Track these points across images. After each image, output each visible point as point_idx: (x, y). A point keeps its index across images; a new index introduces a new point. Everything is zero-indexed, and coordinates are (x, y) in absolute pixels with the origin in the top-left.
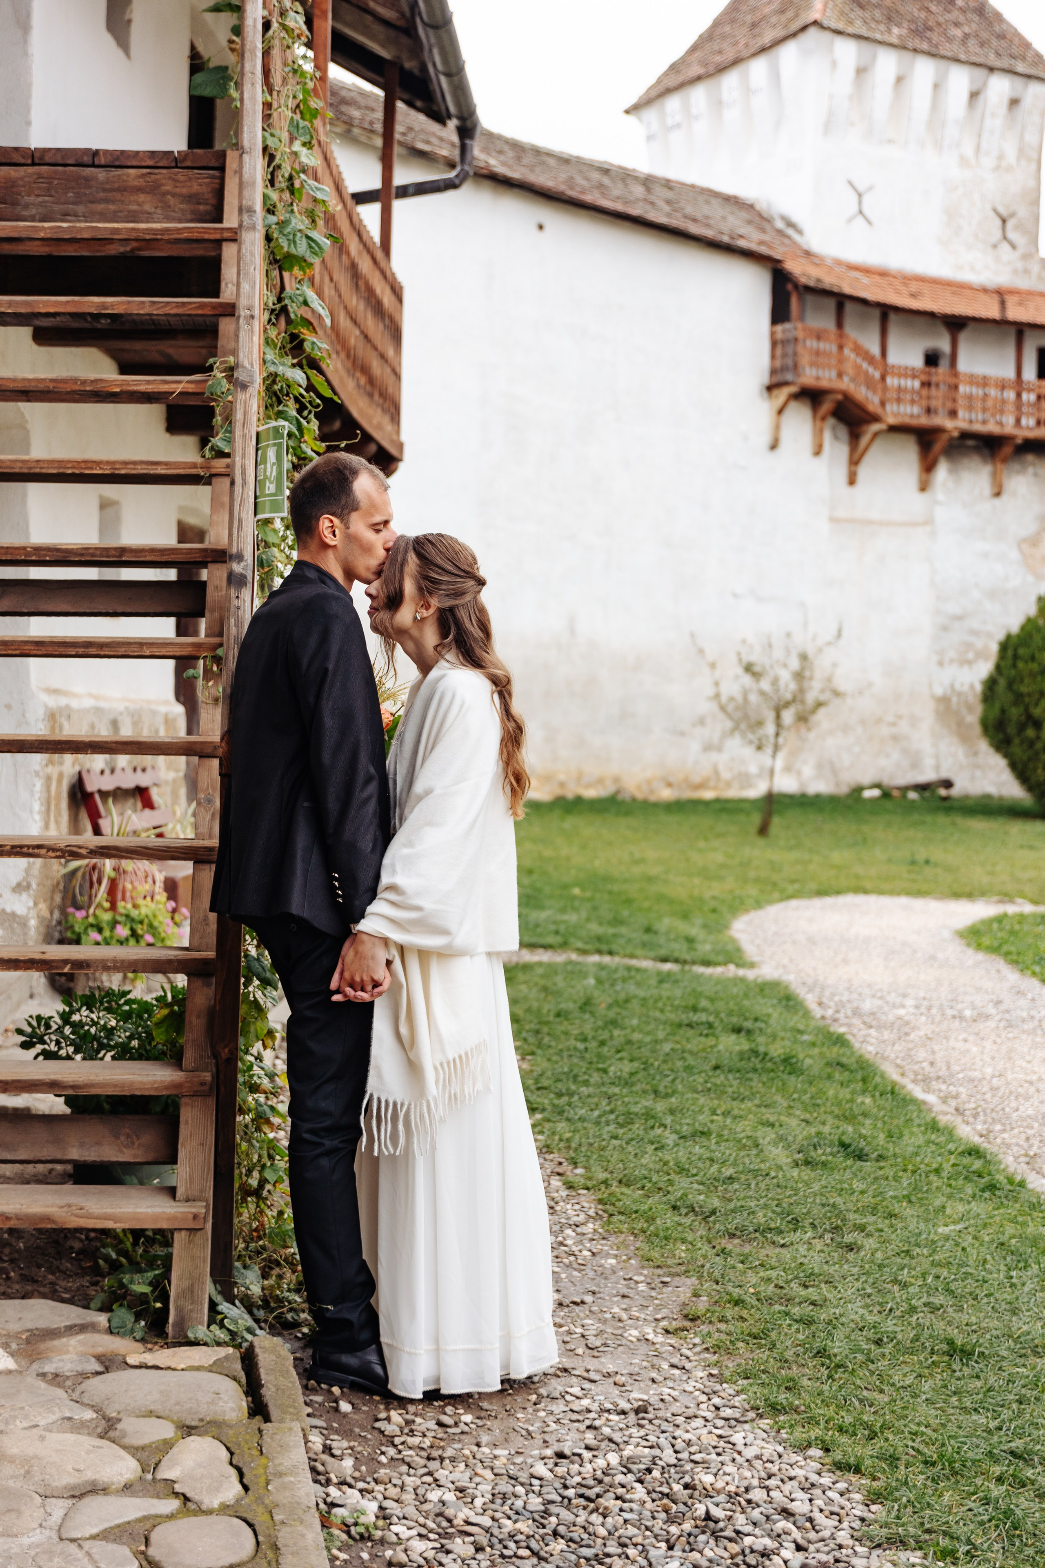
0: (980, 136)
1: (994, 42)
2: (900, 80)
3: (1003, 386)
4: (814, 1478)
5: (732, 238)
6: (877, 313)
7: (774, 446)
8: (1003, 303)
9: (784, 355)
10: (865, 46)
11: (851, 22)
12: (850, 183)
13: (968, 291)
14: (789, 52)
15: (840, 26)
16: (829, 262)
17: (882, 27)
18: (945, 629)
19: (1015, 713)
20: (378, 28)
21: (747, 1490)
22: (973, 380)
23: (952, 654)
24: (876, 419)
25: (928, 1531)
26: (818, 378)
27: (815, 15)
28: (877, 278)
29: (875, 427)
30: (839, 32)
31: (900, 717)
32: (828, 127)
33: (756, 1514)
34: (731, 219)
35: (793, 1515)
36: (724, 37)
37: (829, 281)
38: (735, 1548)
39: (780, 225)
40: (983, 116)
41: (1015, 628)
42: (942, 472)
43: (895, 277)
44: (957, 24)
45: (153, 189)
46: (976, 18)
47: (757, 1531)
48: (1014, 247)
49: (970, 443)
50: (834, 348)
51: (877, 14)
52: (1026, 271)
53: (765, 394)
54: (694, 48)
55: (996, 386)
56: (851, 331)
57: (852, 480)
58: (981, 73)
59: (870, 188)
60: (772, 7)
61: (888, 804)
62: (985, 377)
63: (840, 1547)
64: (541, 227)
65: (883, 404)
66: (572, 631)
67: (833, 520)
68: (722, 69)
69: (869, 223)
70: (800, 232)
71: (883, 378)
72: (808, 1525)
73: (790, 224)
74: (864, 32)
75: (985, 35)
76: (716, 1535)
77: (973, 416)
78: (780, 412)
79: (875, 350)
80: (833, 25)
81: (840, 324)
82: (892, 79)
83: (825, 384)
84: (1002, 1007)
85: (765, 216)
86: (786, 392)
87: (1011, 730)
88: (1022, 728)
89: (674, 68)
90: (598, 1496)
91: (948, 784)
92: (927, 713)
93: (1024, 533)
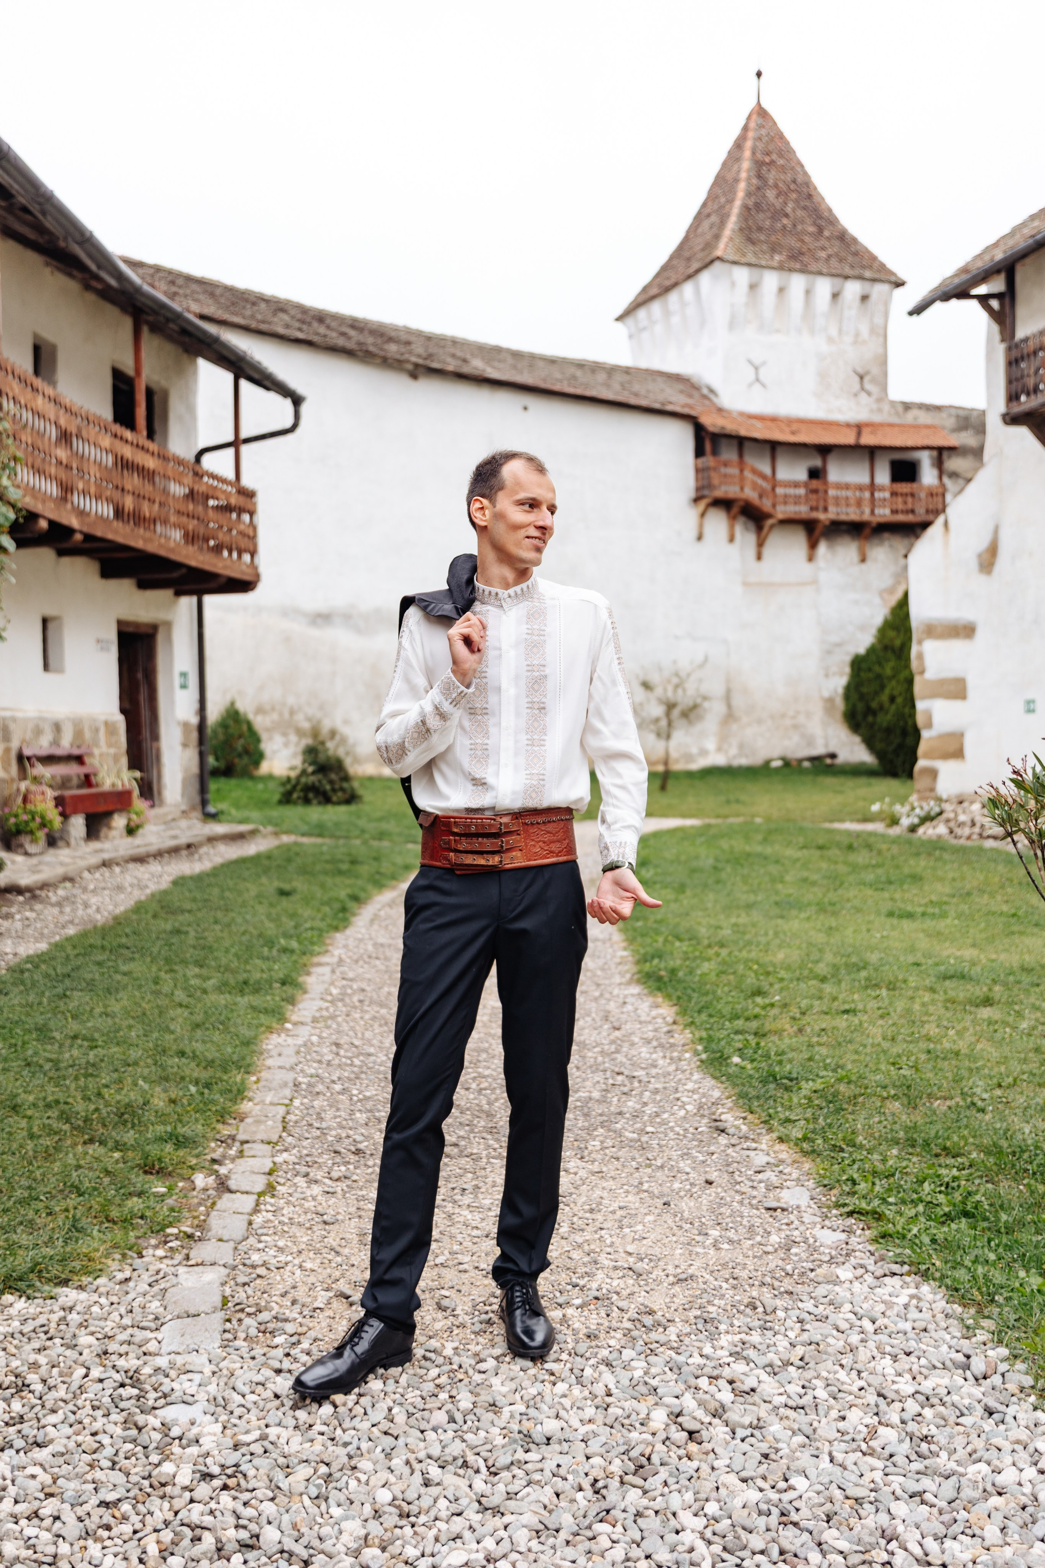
0: (841, 322)
1: (850, 258)
2: (781, 290)
3: (861, 488)
5: (663, 404)
6: (768, 447)
7: (700, 537)
8: (859, 434)
9: (703, 478)
10: (755, 271)
11: (745, 256)
12: (750, 362)
13: (835, 428)
14: (704, 278)
15: (735, 258)
16: (734, 414)
17: (767, 257)
18: (829, 652)
19: (860, 706)
22: (838, 486)
23: (833, 670)
24: (770, 516)
26: (726, 492)
27: (719, 253)
28: (767, 423)
29: (770, 522)
30: (735, 263)
31: (798, 712)
32: (732, 325)
34: (668, 391)
36: (673, 267)
37: (732, 429)
39: (705, 391)
40: (842, 308)
41: (861, 651)
42: (822, 548)
43: (783, 421)
44: (822, 249)
46: (838, 244)
48: (869, 394)
49: (843, 527)
50: (737, 471)
51: (765, 247)
52: (877, 410)
53: (693, 504)
55: (856, 489)
56: (750, 460)
57: (759, 558)
58: (838, 281)
59: (763, 364)
60: (700, 248)
61: (786, 770)
64: (526, 409)
65: (774, 506)
67: (745, 584)
68: (667, 290)
69: (763, 385)
70: (716, 395)
71: (773, 489)
73: (711, 391)
74: (754, 261)
75: (843, 254)
77: (840, 510)
78: (703, 515)
79: (767, 471)
80: (730, 258)
81: (741, 456)
82: (775, 289)
83: (731, 495)
85: (697, 385)
86: (706, 501)
87: (859, 718)
88: (865, 716)
91: (833, 756)
92: (818, 710)
93: (884, 586)
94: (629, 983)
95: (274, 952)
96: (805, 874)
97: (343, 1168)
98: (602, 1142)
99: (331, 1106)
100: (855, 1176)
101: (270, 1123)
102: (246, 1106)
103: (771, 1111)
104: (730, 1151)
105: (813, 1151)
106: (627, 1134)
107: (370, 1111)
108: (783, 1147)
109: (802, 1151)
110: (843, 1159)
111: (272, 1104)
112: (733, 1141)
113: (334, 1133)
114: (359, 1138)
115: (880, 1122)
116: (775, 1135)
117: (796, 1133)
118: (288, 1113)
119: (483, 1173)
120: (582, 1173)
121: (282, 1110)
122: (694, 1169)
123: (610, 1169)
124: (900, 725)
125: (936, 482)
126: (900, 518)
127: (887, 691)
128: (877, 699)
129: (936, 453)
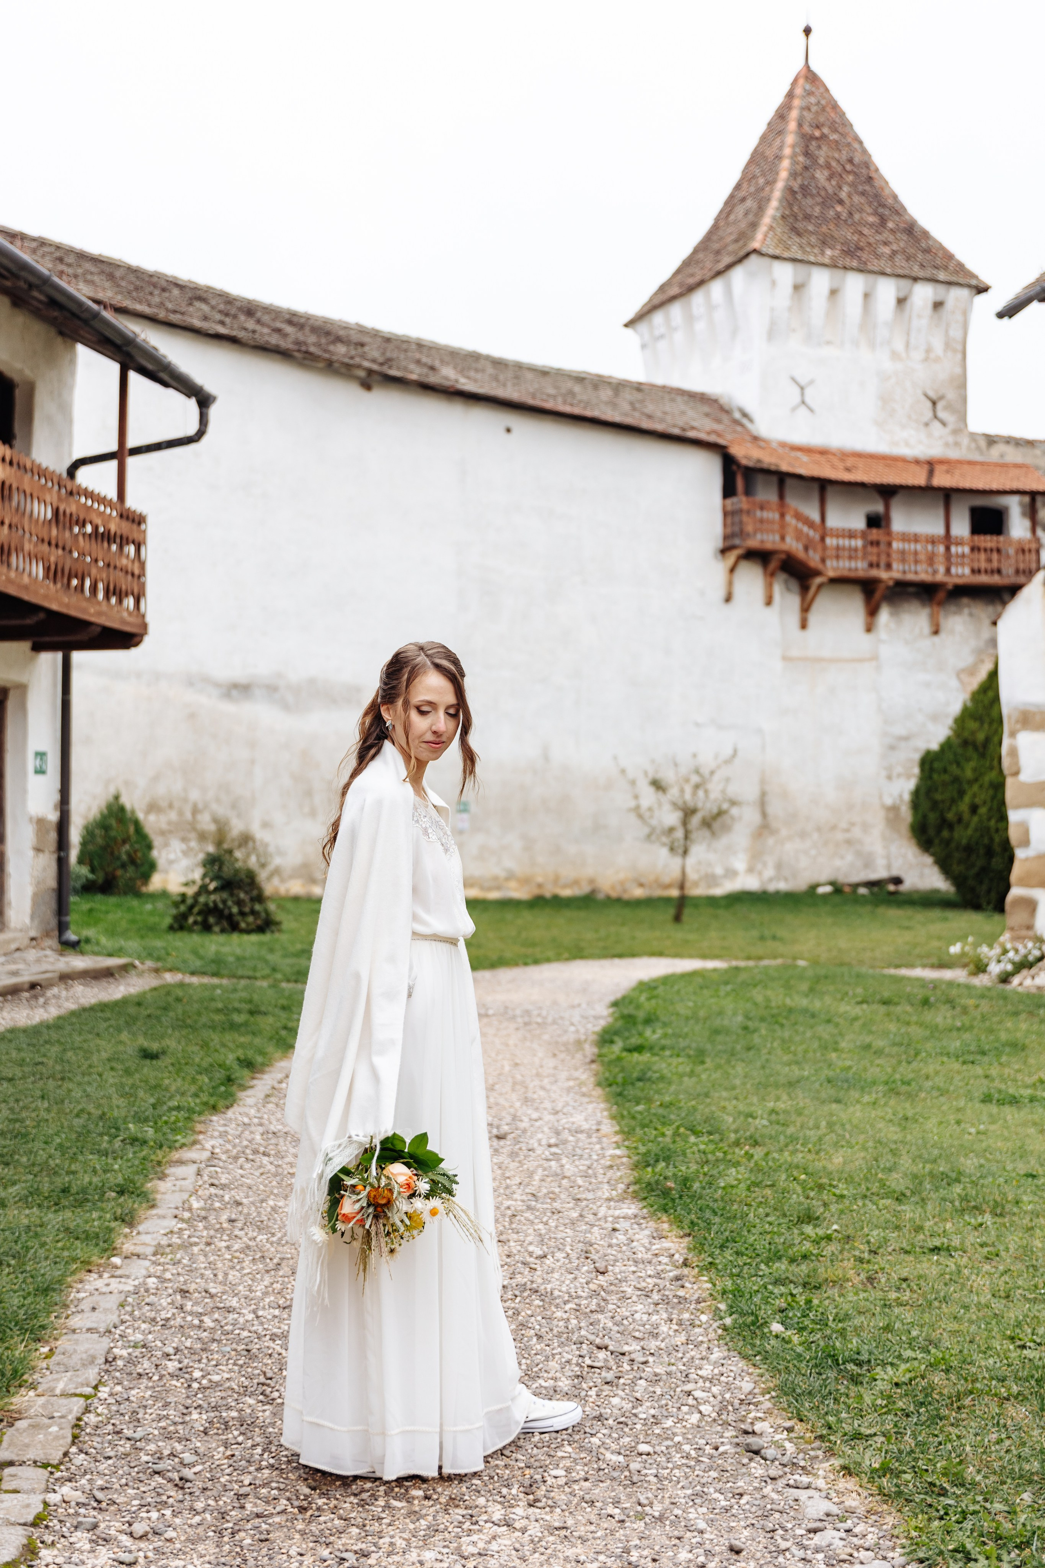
0: (908, 334)
1: (920, 256)
2: (833, 292)
3: (933, 541)
5: (684, 430)
6: (816, 486)
7: (728, 599)
8: (931, 473)
9: (733, 524)
10: (801, 268)
11: (788, 249)
12: (794, 380)
13: (900, 464)
14: (738, 275)
15: (777, 252)
16: (774, 445)
17: (816, 251)
18: (892, 748)
19: (932, 817)
22: (905, 538)
23: (899, 769)
24: (817, 573)
26: (762, 542)
27: (756, 245)
28: (817, 457)
29: (818, 580)
30: (776, 257)
31: (853, 824)
32: (772, 334)
34: (691, 413)
36: (698, 262)
37: (768, 460)
39: (737, 415)
40: (910, 317)
41: (935, 746)
42: (884, 616)
43: (834, 454)
44: (886, 243)
46: (905, 237)
48: (944, 424)
49: (911, 590)
50: (776, 516)
51: (813, 239)
53: (719, 556)
54: (678, 272)
55: (927, 542)
56: (794, 502)
57: (804, 625)
58: (904, 283)
59: (811, 382)
60: (733, 237)
61: (837, 899)
62: (916, 535)
64: (509, 430)
65: (823, 560)
66: (546, 758)
67: (785, 658)
68: (691, 289)
69: (811, 410)
70: (751, 420)
71: (823, 539)
73: (745, 415)
74: (799, 256)
75: (911, 251)
77: (907, 568)
78: (732, 570)
79: (815, 516)
80: (771, 251)
81: (781, 496)
82: (825, 293)
83: (769, 546)
85: (727, 408)
86: (735, 553)
87: (931, 832)
88: (939, 830)
89: (662, 288)
91: (898, 881)
92: (878, 820)
93: (962, 664)
94: (622, 1199)
95: (117, 1144)
96: (868, 1039)
97: (154, 1515)
98: (568, 1470)
99: (156, 1399)
100: (969, 1546)
101: (54, 1429)
102: (22, 1399)
103: (831, 1419)
104: (768, 1490)
105: (899, 1494)
106: (608, 1455)
107: (216, 1408)
108: (850, 1483)
109: (881, 1492)
110: (947, 1507)
111: (64, 1395)
112: (773, 1472)
113: (152, 1447)
114: (188, 1457)
115: (999, 1441)
116: (837, 1462)
117: (872, 1460)
118: (87, 1410)
119: (376, 1527)
120: (535, 1530)
121: (78, 1405)
122: (711, 1522)
123: (577, 1522)
124: (986, 841)
125: (1028, 535)
126: (984, 579)
127: (967, 799)
128: (954, 809)
129: (1027, 499)
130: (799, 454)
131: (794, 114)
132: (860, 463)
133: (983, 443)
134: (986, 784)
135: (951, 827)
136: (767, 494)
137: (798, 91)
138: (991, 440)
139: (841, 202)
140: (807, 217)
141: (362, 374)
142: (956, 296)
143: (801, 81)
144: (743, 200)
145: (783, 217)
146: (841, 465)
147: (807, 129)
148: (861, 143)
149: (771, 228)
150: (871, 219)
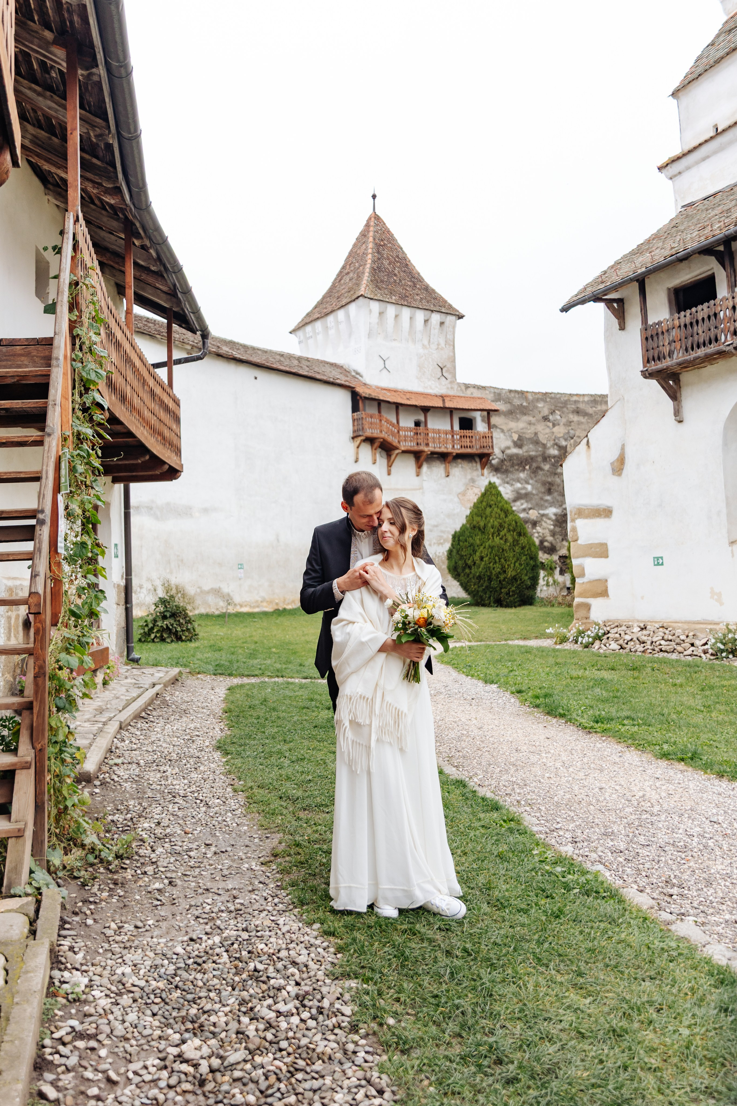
0: (430, 337)
1: (433, 301)
2: (397, 316)
3: (446, 433)
4: (313, 941)
5: (334, 379)
6: (394, 406)
7: (356, 462)
8: (444, 401)
9: (358, 425)
10: (383, 304)
11: (376, 295)
12: (381, 356)
13: (430, 397)
14: (352, 307)
15: (372, 297)
16: (374, 387)
17: (388, 296)
19: (460, 563)
20: (162, 295)
21: (279, 951)
22: (434, 431)
24: (397, 448)
25: (363, 967)
26: (373, 433)
27: (363, 293)
28: (394, 393)
29: (397, 451)
30: (372, 299)
32: (370, 335)
33: (280, 965)
34: (333, 372)
35: (298, 964)
36: (327, 302)
37: (374, 395)
38: (264, 987)
39: (353, 374)
40: (431, 329)
41: (458, 529)
42: (425, 468)
43: (401, 392)
44: (418, 294)
45: (28, 354)
46: (426, 292)
47: (278, 976)
48: (447, 379)
49: (436, 456)
50: (378, 421)
51: (386, 291)
52: (452, 388)
53: (352, 441)
54: (316, 307)
55: (444, 433)
56: (384, 414)
57: (389, 474)
58: (428, 313)
59: (388, 358)
60: (345, 290)
62: (439, 430)
63: (318, 981)
64: (256, 378)
65: (399, 442)
66: (278, 540)
68: (327, 314)
69: (389, 371)
70: (361, 376)
71: (398, 432)
72: (305, 969)
73: (358, 373)
74: (381, 298)
75: (429, 298)
76: (257, 980)
77: (436, 446)
78: (358, 447)
79: (395, 421)
80: (369, 296)
81: (379, 412)
82: (394, 316)
83: (375, 435)
84: (447, 689)
85: (348, 371)
86: (360, 439)
87: (460, 570)
88: (464, 569)
89: (308, 315)
90: (204, 962)
93: (459, 491)
124: (489, 574)
125: (486, 430)
126: (469, 451)
127: (478, 554)
128: (471, 558)
129: (485, 413)
130: (385, 392)
131: (371, 234)
132: (413, 396)
133: (463, 388)
134: (487, 546)
135: (470, 568)
136: (373, 410)
137: (372, 224)
138: (467, 386)
139: (395, 275)
140: (382, 281)
141: (189, 347)
142: (450, 319)
143: (373, 219)
144: (348, 273)
145: (371, 281)
146: (405, 397)
147: (377, 241)
148: (401, 248)
149: (367, 286)
150: (409, 283)
